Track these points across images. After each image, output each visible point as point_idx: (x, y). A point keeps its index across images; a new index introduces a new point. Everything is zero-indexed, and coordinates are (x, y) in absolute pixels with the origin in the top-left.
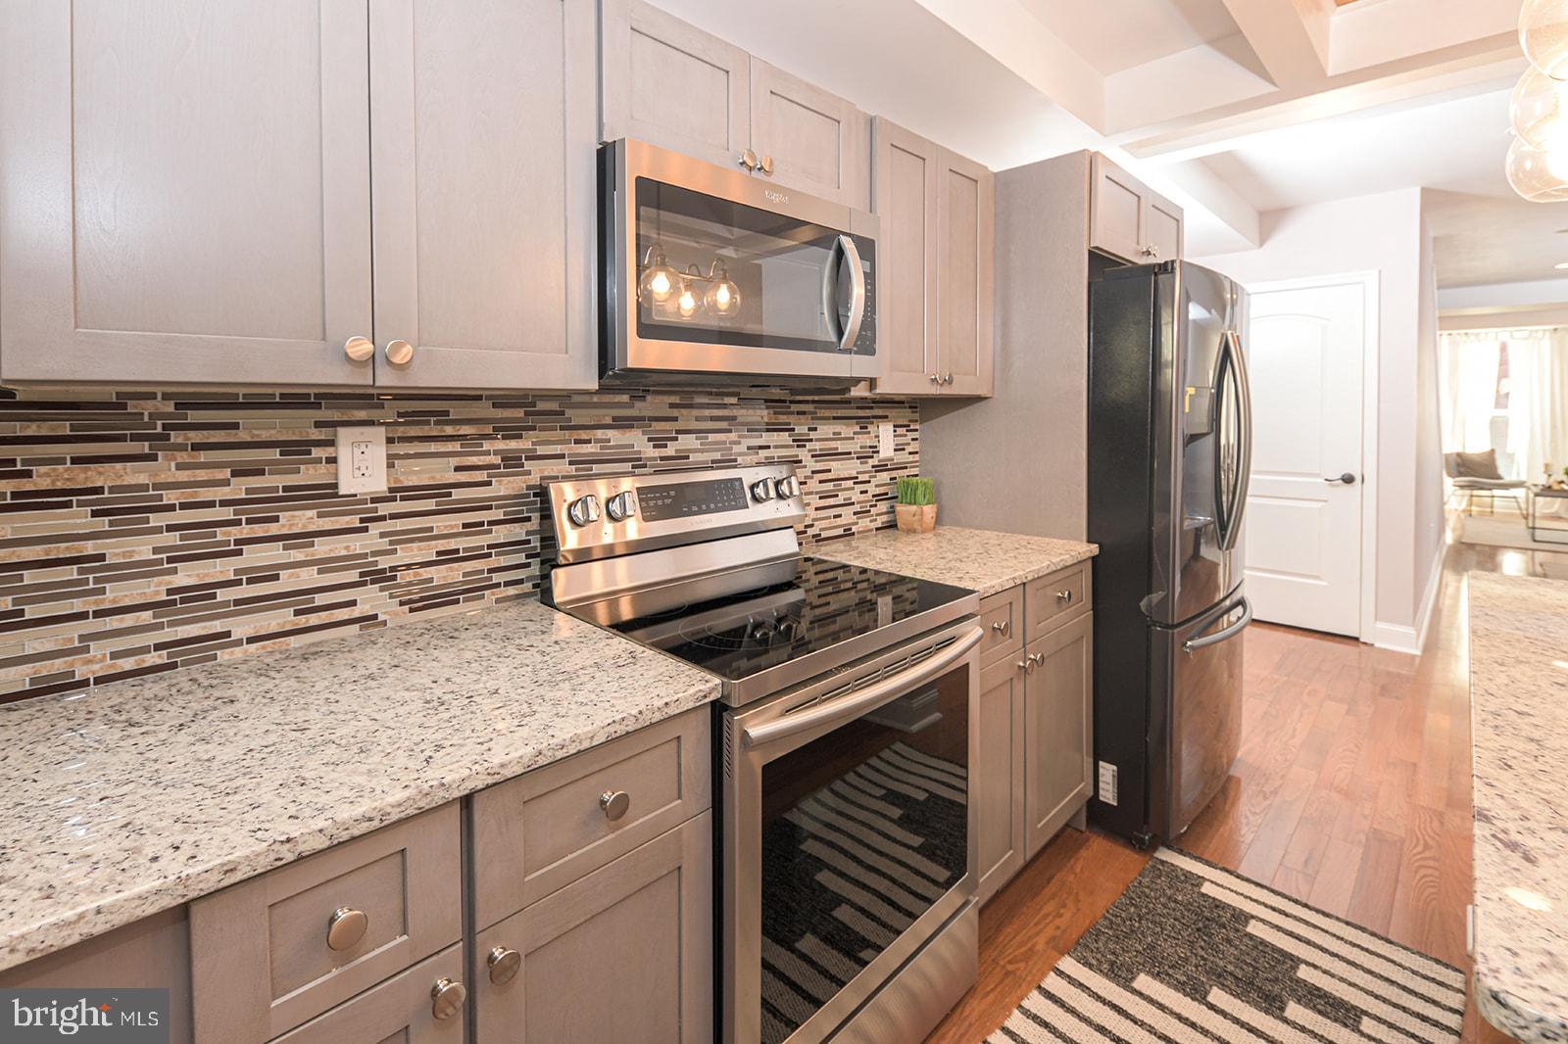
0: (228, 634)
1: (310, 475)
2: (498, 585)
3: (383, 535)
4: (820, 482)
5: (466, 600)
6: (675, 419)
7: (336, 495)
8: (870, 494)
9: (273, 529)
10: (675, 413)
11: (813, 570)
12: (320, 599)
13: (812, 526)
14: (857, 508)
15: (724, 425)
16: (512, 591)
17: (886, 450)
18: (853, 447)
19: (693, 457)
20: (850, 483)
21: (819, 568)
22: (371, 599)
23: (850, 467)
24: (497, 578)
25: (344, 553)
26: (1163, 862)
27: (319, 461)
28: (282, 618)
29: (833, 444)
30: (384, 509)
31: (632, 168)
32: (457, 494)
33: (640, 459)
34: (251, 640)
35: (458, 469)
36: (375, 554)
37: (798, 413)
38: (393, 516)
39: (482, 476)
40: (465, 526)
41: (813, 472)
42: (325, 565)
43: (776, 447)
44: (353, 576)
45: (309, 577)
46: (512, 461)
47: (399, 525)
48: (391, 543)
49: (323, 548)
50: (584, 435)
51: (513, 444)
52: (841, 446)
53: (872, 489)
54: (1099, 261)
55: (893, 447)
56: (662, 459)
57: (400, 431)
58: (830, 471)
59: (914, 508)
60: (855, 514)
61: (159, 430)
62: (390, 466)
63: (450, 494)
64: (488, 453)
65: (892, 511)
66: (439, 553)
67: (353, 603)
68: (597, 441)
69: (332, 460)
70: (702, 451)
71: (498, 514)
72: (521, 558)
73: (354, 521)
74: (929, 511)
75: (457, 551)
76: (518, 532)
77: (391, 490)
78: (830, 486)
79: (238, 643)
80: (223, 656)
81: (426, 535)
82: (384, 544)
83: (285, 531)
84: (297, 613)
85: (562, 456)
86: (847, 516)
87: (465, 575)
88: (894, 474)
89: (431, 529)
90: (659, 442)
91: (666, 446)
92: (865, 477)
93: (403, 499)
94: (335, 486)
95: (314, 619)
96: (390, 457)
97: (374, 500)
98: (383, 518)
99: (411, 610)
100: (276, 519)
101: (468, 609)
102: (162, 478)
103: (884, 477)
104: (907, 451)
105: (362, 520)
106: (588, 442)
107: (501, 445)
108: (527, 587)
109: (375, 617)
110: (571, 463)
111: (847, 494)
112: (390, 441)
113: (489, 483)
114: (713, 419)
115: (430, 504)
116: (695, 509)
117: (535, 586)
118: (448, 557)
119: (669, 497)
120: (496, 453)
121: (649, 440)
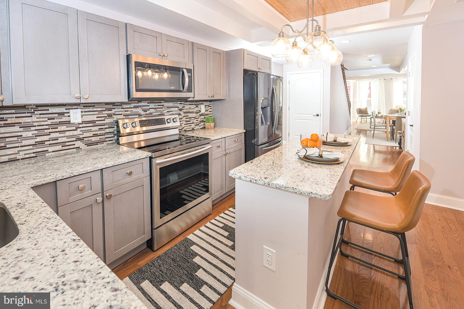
0: (48, 150)
1: (64, 119)
2: (107, 141)
3: (80, 131)
4: (186, 118)
5: (99, 144)
6: (149, 106)
7: (70, 123)
8: (199, 121)
9: (57, 130)
10: (148, 104)
11: (184, 137)
12: (67, 144)
13: (184, 128)
14: (195, 124)
15: (161, 107)
16: (110, 142)
17: (203, 111)
18: (194, 110)
19: (153, 114)
20: (194, 119)
21: (185, 137)
22: (78, 144)
23: (194, 115)
24: (106, 139)
25: (72, 135)
27: (66, 116)
28: (59, 147)
29: (189, 110)
30: (81, 126)
32: (97, 122)
33: (140, 114)
34: (52, 152)
35: (97, 117)
36: (79, 135)
37: (180, 104)
38: (83, 127)
39: (103, 119)
40: (99, 129)
41: (184, 116)
42: (68, 137)
43: (174, 111)
44: (74, 139)
45: (65, 139)
46: (110, 116)
47: (84, 129)
48: (82, 133)
49: (67, 134)
50: (127, 110)
51: (110, 112)
52: (191, 111)
53: (199, 120)
54: (246, 71)
55: (204, 110)
56: (146, 114)
57: (84, 110)
58: (188, 116)
59: (209, 124)
60: (195, 125)
61: (33, 111)
62: (82, 117)
64: (104, 114)
65: (204, 125)
66: (93, 135)
67: (74, 145)
68: (130, 111)
69: (69, 116)
70: (155, 112)
71: (107, 126)
72: (112, 135)
73: (74, 128)
74: (212, 124)
75: (98, 134)
76: (111, 130)
77: (82, 122)
78: (188, 119)
79: (50, 152)
80: (47, 155)
81: (90, 131)
82: (81, 133)
83: (59, 130)
84: (62, 146)
85: (122, 114)
86: (193, 126)
87: (99, 139)
88: (205, 116)
89: (91, 130)
90: (145, 111)
91: (147, 112)
92: (198, 117)
93: (85, 124)
94: (70, 121)
95: (66, 148)
96: (82, 115)
97: (78, 124)
98: (81, 128)
99: (88, 146)
100: (57, 128)
101: (99, 146)
102: (33, 120)
103: (203, 117)
104: (208, 111)
105: (76, 128)
106: (128, 111)
107: (107, 112)
108: (114, 141)
109: (79, 147)
110: (124, 116)
111: (193, 121)
112: (82, 112)
113: (105, 120)
114: (158, 105)
115: (91, 125)
116: (153, 124)
117: (116, 141)
118: (95, 135)
119: (147, 122)
120: (106, 114)
121: (142, 110)
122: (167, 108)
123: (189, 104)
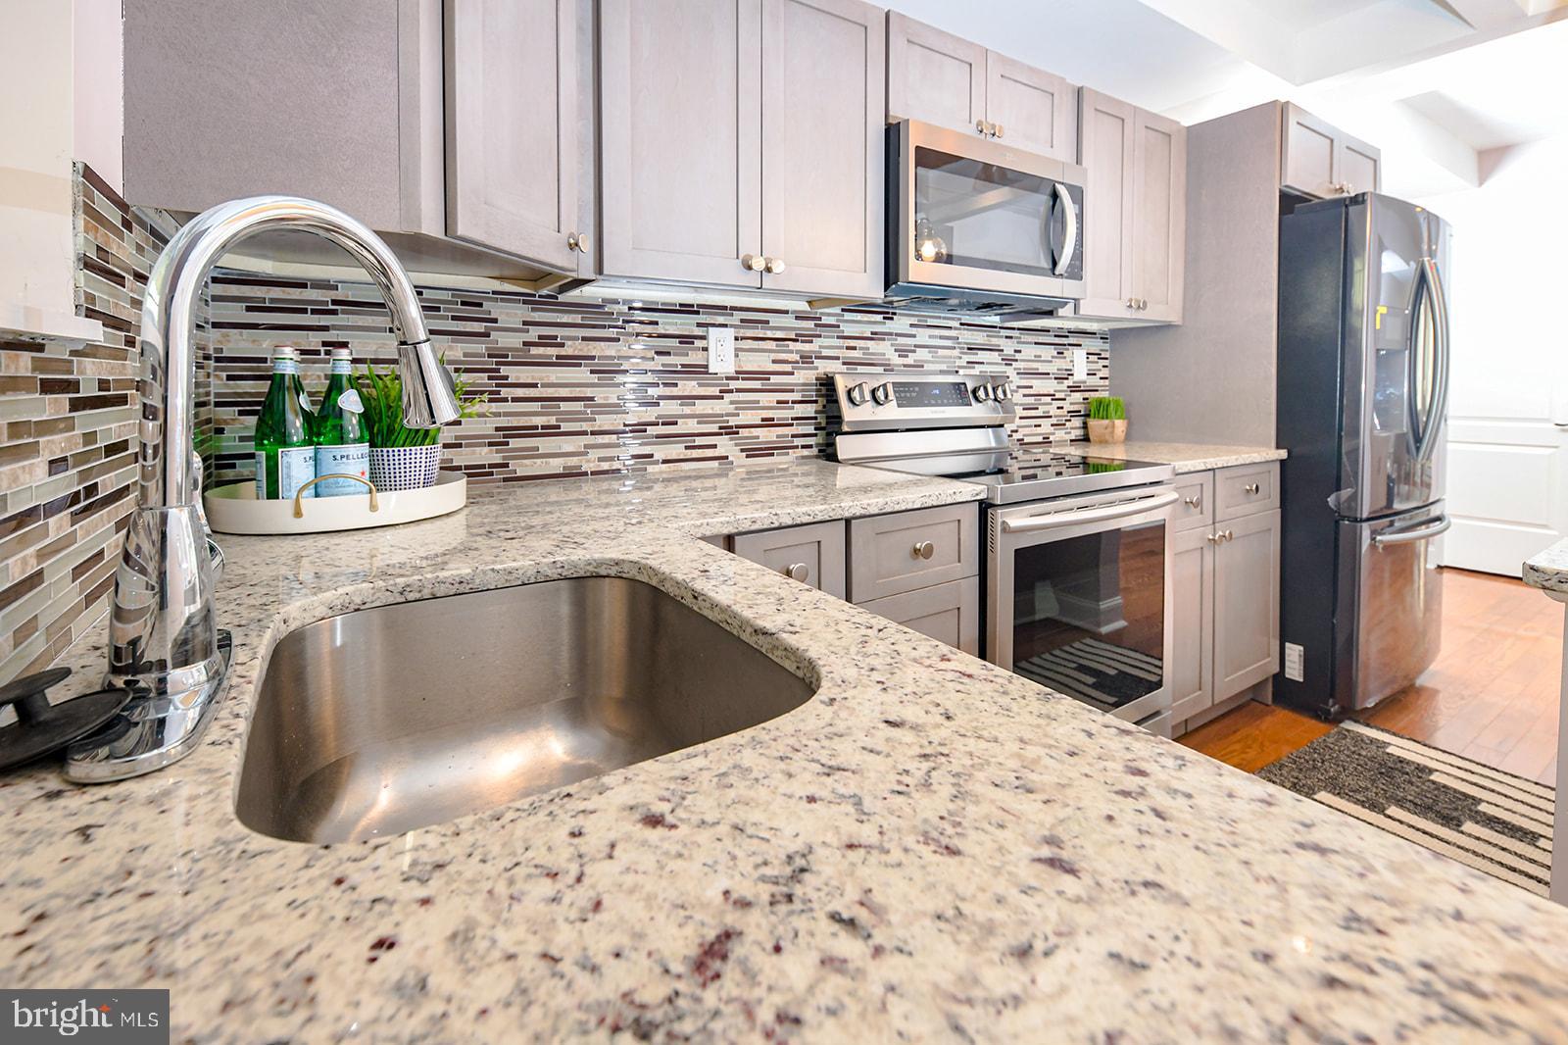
0: (651, 456)
1: (694, 358)
2: (797, 447)
3: (732, 403)
4: (1024, 396)
5: (778, 454)
6: (914, 336)
7: (707, 373)
8: (1065, 410)
9: (674, 391)
10: (914, 331)
11: (1017, 466)
12: (699, 441)
13: (1016, 431)
14: (1054, 421)
15: (949, 343)
16: (806, 452)
17: (1080, 374)
18: (1052, 368)
19: (927, 367)
20: (1049, 399)
21: (1022, 465)
22: (725, 445)
23: (1048, 386)
24: (798, 442)
25: (711, 412)
26: (1348, 731)
27: (698, 349)
28: (676, 450)
29: (1035, 365)
30: (733, 385)
31: (913, 140)
32: (774, 379)
33: (889, 365)
34: (665, 462)
35: (774, 362)
36: (728, 415)
37: (1007, 337)
38: (739, 391)
39: (788, 368)
40: (778, 402)
41: (1018, 387)
42: (702, 418)
44: (714, 428)
45: (692, 426)
46: (806, 359)
47: (742, 396)
48: (736, 409)
49: (701, 407)
50: (852, 343)
51: (807, 347)
52: (1042, 368)
53: (1068, 407)
55: (1086, 372)
56: (905, 366)
57: (742, 333)
58: (1031, 387)
59: (1106, 422)
60: (1052, 425)
61: (620, 323)
62: (737, 356)
63: (769, 379)
64: (791, 352)
65: (1085, 426)
66: (763, 420)
67: (715, 446)
68: (861, 349)
69: (705, 349)
70: (932, 362)
71: (797, 396)
72: (811, 430)
73: (715, 391)
74: (1120, 425)
75: (773, 419)
76: (809, 410)
77: (737, 372)
78: (1031, 400)
79: (656, 462)
80: (650, 469)
81: (754, 406)
82: (731, 408)
83: (680, 394)
84: (687, 448)
85: (838, 358)
86: (1046, 427)
87: (778, 437)
88: (1087, 395)
89: (758, 402)
90: (903, 352)
91: (907, 356)
92: (1062, 395)
93: (743, 379)
94: (706, 366)
95: (696, 453)
96: (736, 349)
97: (728, 378)
98: (731, 391)
99: (747, 456)
100: (676, 385)
101: (777, 460)
102: (622, 354)
103: (1078, 397)
104: (1098, 376)
105: (721, 391)
106: (854, 348)
107: (799, 346)
108: (815, 451)
109: (727, 458)
110: (844, 363)
111: (1046, 408)
112: (736, 339)
113: (793, 374)
114: (941, 337)
115: (757, 384)
116: (933, 402)
117: (820, 451)
118: (768, 423)
119: (914, 391)
120: (797, 352)
121: (896, 350)
122: (969, 349)
123: (1036, 343)
